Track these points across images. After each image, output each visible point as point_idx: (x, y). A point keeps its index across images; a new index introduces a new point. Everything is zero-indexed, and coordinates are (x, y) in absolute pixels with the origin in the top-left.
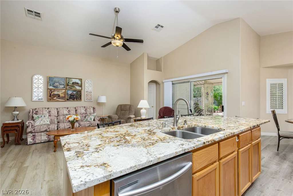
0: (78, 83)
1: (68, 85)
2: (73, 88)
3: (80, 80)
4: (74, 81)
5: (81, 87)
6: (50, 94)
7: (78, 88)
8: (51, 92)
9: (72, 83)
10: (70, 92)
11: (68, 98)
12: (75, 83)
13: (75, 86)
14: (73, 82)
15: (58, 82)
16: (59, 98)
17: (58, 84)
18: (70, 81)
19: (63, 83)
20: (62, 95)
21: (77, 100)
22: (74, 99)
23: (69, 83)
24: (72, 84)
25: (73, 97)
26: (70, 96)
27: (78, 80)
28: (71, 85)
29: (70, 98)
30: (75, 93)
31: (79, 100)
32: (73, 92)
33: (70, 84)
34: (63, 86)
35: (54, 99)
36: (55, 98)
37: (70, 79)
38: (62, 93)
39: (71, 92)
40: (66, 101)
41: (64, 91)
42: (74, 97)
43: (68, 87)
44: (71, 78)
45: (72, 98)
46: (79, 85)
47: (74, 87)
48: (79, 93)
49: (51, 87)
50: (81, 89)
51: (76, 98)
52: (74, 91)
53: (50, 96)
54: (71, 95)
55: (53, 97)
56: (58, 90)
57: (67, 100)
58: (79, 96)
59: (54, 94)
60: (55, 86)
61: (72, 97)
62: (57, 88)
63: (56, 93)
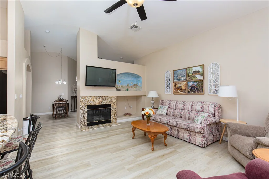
0: (198, 72)
1: (188, 76)
2: (194, 78)
3: (202, 66)
4: (194, 69)
5: (202, 75)
6: (175, 87)
7: (199, 77)
8: (176, 85)
9: (192, 72)
10: (191, 84)
11: (189, 91)
12: (195, 71)
13: (196, 76)
14: (193, 72)
15: (181, 75)
16: (181, 90)
17: (180, 76)
18: (190, 70)
19: (185, 75)
20: (183, 88)
21: (198, 93)
22: (195, 92)
23: (189, 73)
24: (192, 74)
25: (194, 90)
26: (191, 88)
27: (198, 67)
28: (191, 75)
29: (191, 90)
30: (195, 84)
31: (201, 93)
32: (194, 84)
33: (190, 75)
34: (184, 78)
35: (178, 92)
36: (178, 91)
37: (191, 68)
38: (183, 86)
39: (192, 84)
40: (187, 94)
41: (185, 83)
42: (195, 89)
43: (188, 78)
45: (193, 90)
46: (200, 73)
47: (194, 77)
48: (200, 84)
49: (176, 81)
50: (203, 78)
51: (198, 91)
52: (195, 82)
53: (175, 89)
54: (192, 87)
55: (177, 90)
56: (180, 83)
57: (188, 92)
58: (201, 87)
59: (178, 87)
60: (178, 78)
61: (193, 89)
62: (180, 81)
63: (179, 86)
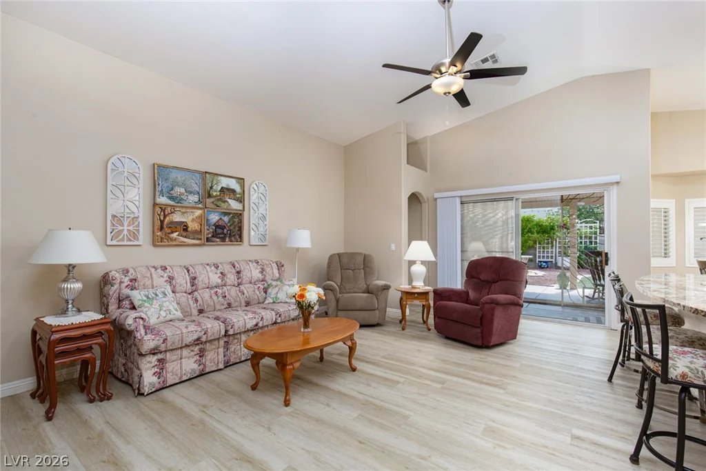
0: (233, 191)
1: (210, 196)
2: (223, 204)
3: (240, 181)
4: (225, 182)
5: (241, 202)
6: (162, 222)
7: (234, 205)
8: (165, 216)
9: (219, 189)
10: (214, 218)
11: (210, 235)
12: (226, 189)
13: (229, 200)
14: (222, 188)
15: (183, 185)
16: (184, 234)
17: (183, 190)
18: (215, 182)
19: (198, 190)
20: (193, 226)
21: (231, 241)
22: (223, 240)
23: (211, 188)
24: (218, 194)
25: (223, 233)
26: (214, 228)
27: (234, 181)
28: (216, 196)
29: (215, 235)
30: (226, 219)
31: (237, 241)
32: (223, 218)
33: (215, 194)
34: (196, 198)
35: (172, 240)
36: (175, 235)
37: (216, 177)
38: (193, 220)
39: (217, 218)
40: (204, 245)
41: (198, 212)
42: (225, 230)
43: (209, 201)
44: (216, 174)
45: (219, 234)
46: (238, 196)
47: (225, 202)
48: (236, 220)
49: (163, 200)
50: (241, 208)
51: (230, 237)
52: (225, 214)
53: (162, 228)
54: (217, 226)
55: (170, 231)
56: (183, 210)
57: (208, 240)
58: (237, 229)
59: (172, 223)
60: (175, 195)
61: (219, 231)
62: (179, 205)
63: (177, 218)
